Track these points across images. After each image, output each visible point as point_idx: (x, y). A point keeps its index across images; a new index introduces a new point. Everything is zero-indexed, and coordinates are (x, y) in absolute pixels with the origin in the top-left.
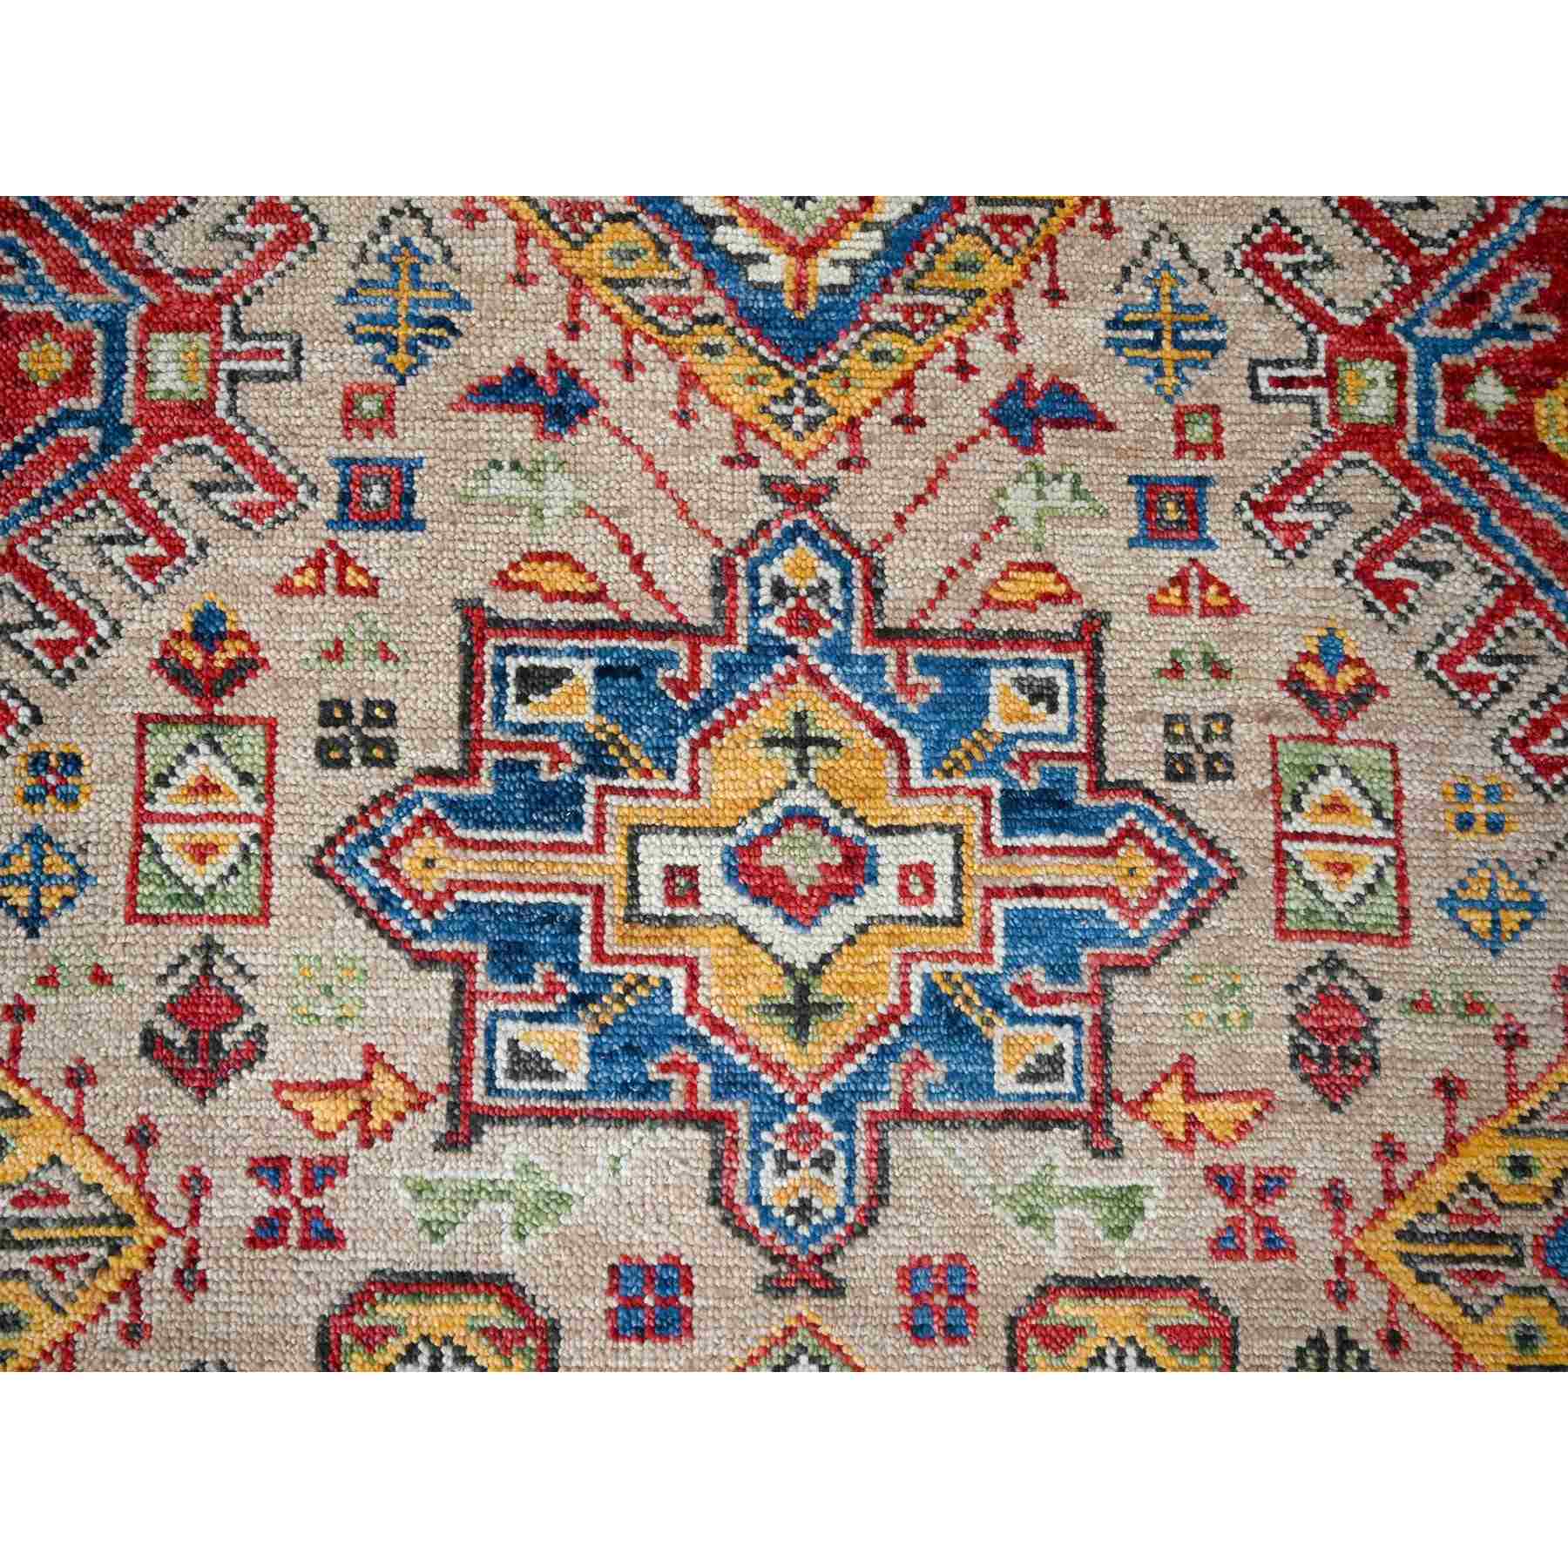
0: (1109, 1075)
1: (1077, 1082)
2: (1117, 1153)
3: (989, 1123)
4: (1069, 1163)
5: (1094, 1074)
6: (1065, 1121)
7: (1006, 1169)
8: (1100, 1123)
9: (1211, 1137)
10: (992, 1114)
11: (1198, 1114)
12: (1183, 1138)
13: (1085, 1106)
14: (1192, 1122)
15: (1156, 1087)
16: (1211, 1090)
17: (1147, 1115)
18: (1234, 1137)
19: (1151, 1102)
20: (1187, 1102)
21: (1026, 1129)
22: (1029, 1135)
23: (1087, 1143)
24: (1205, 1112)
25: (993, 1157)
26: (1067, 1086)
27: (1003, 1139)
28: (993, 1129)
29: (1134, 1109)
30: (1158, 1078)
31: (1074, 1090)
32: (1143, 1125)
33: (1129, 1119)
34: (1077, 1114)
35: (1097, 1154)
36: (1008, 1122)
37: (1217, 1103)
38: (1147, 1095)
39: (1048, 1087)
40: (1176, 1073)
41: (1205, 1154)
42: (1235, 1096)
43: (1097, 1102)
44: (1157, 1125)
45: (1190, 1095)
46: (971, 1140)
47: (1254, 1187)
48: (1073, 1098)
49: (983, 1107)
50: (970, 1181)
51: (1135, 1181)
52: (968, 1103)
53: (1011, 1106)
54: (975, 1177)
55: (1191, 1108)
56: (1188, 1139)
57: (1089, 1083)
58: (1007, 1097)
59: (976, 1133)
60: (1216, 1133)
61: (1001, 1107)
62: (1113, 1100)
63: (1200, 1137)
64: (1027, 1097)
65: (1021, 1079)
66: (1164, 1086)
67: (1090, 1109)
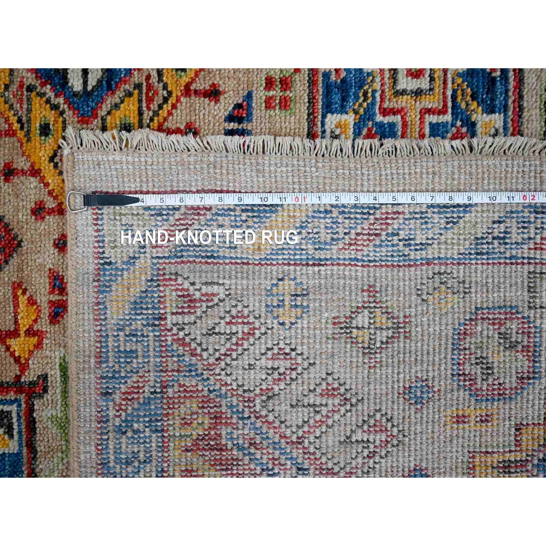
0: (7, 383)
1: (11, 402)
2: (45, 377)
3: (32, 455)
4: (50, 408)
5: (7, 393)
6: (30, 410)
7: (54, 445)
8: (30, 388)
9: (35, 321)
10: (28, 454)
11: (25, 329)
12: (36, 338)
13: (22, 397)
14: (30, 332)
15: (12, 354)
16: (13, 320)
17: (25, 359)
18: (35, 307)
19: (19, 357)
20: (19, 335)
21: (35, 434)
22: (38, 431)
23: (41, 396)
24: (24, 324)
25: (49, 452)
26: (14, 408)
27: (41, 448)
28: (36, 452)
29: (24, 368)
30: (8, 354)
31: (15, 405)
32: (30, 362)
33: (27, 371)
34: (26, 403)
35: (45, 390)
36: (32, 444)
37: (19, 317)
38: (17, 360)
39: (15, 420)
40: (5, 342)
41: (44, 325)
42: (16, 306)
43: (20, 390)
44: (31, 352)
45: (15, 334)
46: (41, 466)
47: (59, 294)
48: (19, 405)
49: (25, 460)
50: (60, 465)
51: (57, 367)
52: (23, 469)
53: (24, 444)
54: (58, 463)
55: (22, 333)
56: (37, 335)
57: (12, 396)
58: (20, 445)
59: (37, 463)
60: (33, 318)
61: (25, 450)
62: (19, 381)
63: (35, 328)
64: (20, 432)
65: (11, 436)
66: (12, 350)
67: (24, 395)
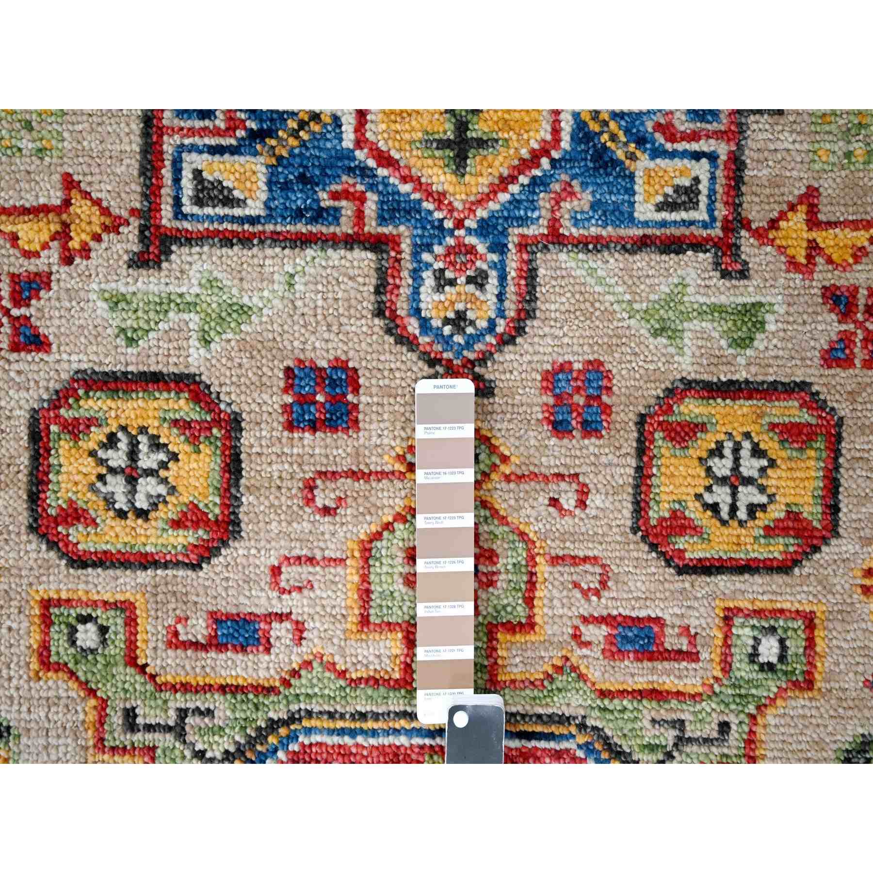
0: (740, 205)
1: (711, 210)
2: (744, 274)
3: (629, 246)
4: (699, 282)
5: (726, 203)
6: (698, 245)
7: (642, 287)
8: (730, 246)
9: (830, 261)
10: (632, 238)
11: (819, 240)
12: (803, 261)
13: (717, 232)
14: (813, 247)
15: (783, 215)
16: (833, 219)
17: (773, 240)
18: (851, 261)
19: (778, 229)
20: (810, 229)
21: (662, 253)
22: (664, 257)
23: (717, 264)
24: (825, 238)
25: (631, 277)
26: (701, 215)
27: (641, 261)
28: (632, 252)
29: (760, 235)
30: (785, 207)
31: (706, 217)
32: (769, 249)
33: (756, 243)
34: (709, 239)
35: (725, 275)
36: (646, 245)
37: (837, 230)
38: (773, 224)
39: (684, 215)
40: (801, 203)
41: (824, 275)
42: (855, 225)
43: (728, 227)
44: (781, 249)
45: (813, 223)
46: (612, 260)
47: (866, 305)
48: (705, 226)
49: (623, 232)
50: (611, 298)
51: (758, 298)
52: (610, 228)
53: (649, 231)
54: (614, 294)
55: (814, 235)
56: (809, 262)
57: (721, 211)
58: (646, 224)
59: (617, 255)
60: (835, 257)
61: (640, 232)
62: (743, 227)
63: (819, 260)
64: (664, 224)
65: (660, 208)
66: (790, 214)
67: (721, 234)
